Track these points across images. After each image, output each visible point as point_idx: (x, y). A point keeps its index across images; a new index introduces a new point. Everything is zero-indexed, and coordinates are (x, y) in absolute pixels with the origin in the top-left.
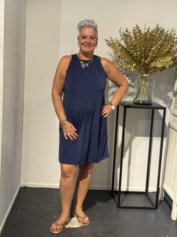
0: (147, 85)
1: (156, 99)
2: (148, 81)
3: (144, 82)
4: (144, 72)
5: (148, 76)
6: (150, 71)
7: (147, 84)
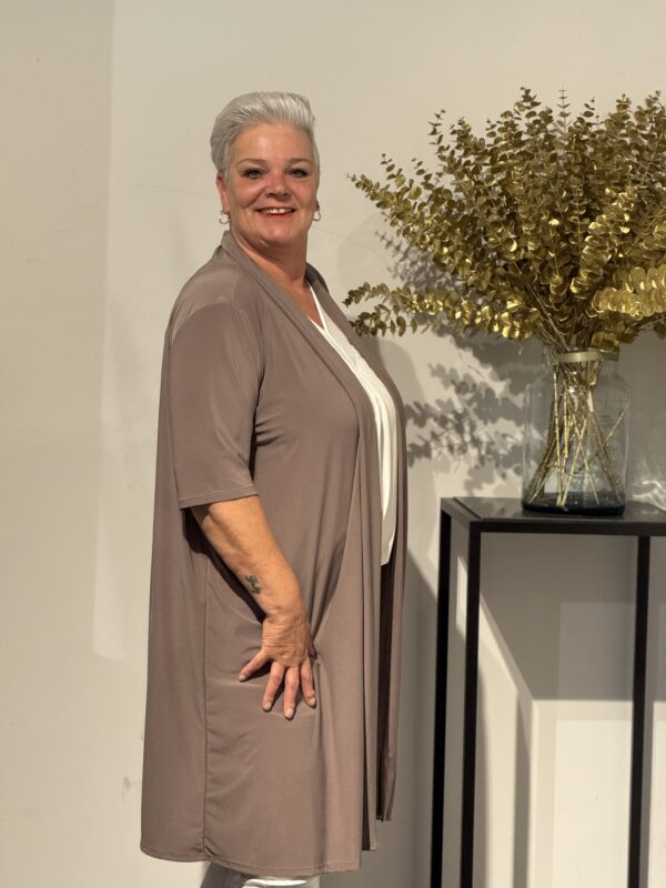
0: (592, 410)
1: (652, 487)
2: (592, 388)
3: (572, 390)
4: (573, 341)
5: (593, 362)
6: (602, 335)
7: (590, 402)
